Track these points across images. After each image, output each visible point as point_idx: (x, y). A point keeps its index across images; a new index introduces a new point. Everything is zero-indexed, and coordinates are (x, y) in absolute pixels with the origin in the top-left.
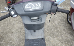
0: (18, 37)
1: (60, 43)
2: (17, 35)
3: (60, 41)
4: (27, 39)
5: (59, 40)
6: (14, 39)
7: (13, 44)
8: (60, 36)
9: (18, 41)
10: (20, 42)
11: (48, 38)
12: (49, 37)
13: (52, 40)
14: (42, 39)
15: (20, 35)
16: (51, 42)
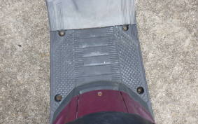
0: (25, 20)
1: (187, 37)
2: (16, 10)
3: (190, 31)
4: (59, 32)
5: (186, 26)
6: (11, 26)
7: (9, 46)
8: (192, 9)
9: (25, 33)
10: (36, 40)
11: (145, 21)
12: (147, 14)
13: (158, 29)
14: (127, 26)
15: (32, 8)
16: (154, 34)
